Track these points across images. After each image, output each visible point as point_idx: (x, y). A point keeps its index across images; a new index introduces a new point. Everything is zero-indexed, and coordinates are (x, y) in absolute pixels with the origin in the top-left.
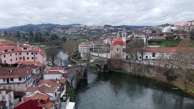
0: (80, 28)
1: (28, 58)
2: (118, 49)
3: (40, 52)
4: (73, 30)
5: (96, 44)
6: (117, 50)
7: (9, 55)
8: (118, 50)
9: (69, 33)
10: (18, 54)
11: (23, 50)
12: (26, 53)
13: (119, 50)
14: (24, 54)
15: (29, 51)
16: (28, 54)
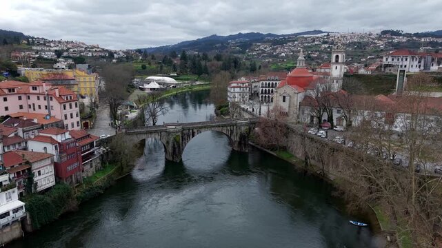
0: (314, 41)
1: (40, 107)
2: (284, 97)
3: (58, 96)
4: (295, 46)
5: (268, 82)
6: (281, 98)
7: (16, 97)
8: (284, 101)
9: (283, 54)
10: (24, 97)
11: (32, 91)
12: (36, 97)
13: (287, 99)
14: (33, 99)
15: (39, 94)
16: (38, 98)
